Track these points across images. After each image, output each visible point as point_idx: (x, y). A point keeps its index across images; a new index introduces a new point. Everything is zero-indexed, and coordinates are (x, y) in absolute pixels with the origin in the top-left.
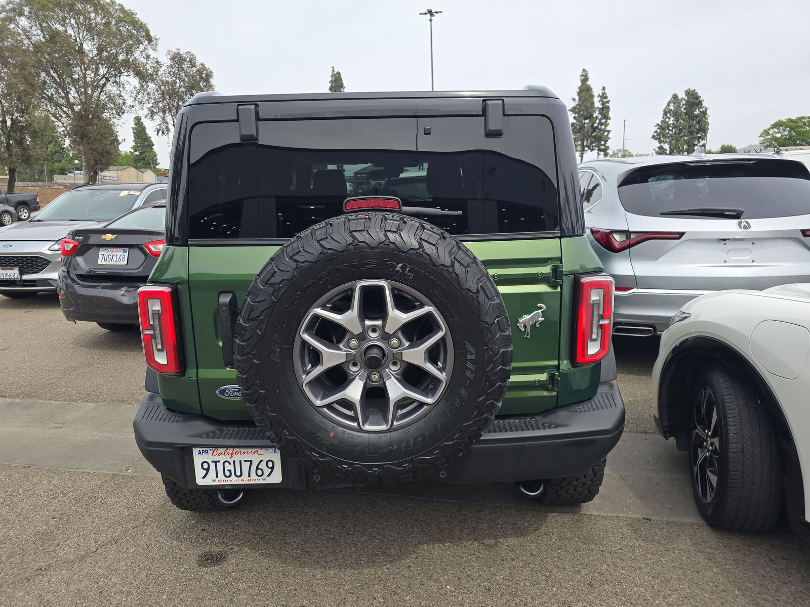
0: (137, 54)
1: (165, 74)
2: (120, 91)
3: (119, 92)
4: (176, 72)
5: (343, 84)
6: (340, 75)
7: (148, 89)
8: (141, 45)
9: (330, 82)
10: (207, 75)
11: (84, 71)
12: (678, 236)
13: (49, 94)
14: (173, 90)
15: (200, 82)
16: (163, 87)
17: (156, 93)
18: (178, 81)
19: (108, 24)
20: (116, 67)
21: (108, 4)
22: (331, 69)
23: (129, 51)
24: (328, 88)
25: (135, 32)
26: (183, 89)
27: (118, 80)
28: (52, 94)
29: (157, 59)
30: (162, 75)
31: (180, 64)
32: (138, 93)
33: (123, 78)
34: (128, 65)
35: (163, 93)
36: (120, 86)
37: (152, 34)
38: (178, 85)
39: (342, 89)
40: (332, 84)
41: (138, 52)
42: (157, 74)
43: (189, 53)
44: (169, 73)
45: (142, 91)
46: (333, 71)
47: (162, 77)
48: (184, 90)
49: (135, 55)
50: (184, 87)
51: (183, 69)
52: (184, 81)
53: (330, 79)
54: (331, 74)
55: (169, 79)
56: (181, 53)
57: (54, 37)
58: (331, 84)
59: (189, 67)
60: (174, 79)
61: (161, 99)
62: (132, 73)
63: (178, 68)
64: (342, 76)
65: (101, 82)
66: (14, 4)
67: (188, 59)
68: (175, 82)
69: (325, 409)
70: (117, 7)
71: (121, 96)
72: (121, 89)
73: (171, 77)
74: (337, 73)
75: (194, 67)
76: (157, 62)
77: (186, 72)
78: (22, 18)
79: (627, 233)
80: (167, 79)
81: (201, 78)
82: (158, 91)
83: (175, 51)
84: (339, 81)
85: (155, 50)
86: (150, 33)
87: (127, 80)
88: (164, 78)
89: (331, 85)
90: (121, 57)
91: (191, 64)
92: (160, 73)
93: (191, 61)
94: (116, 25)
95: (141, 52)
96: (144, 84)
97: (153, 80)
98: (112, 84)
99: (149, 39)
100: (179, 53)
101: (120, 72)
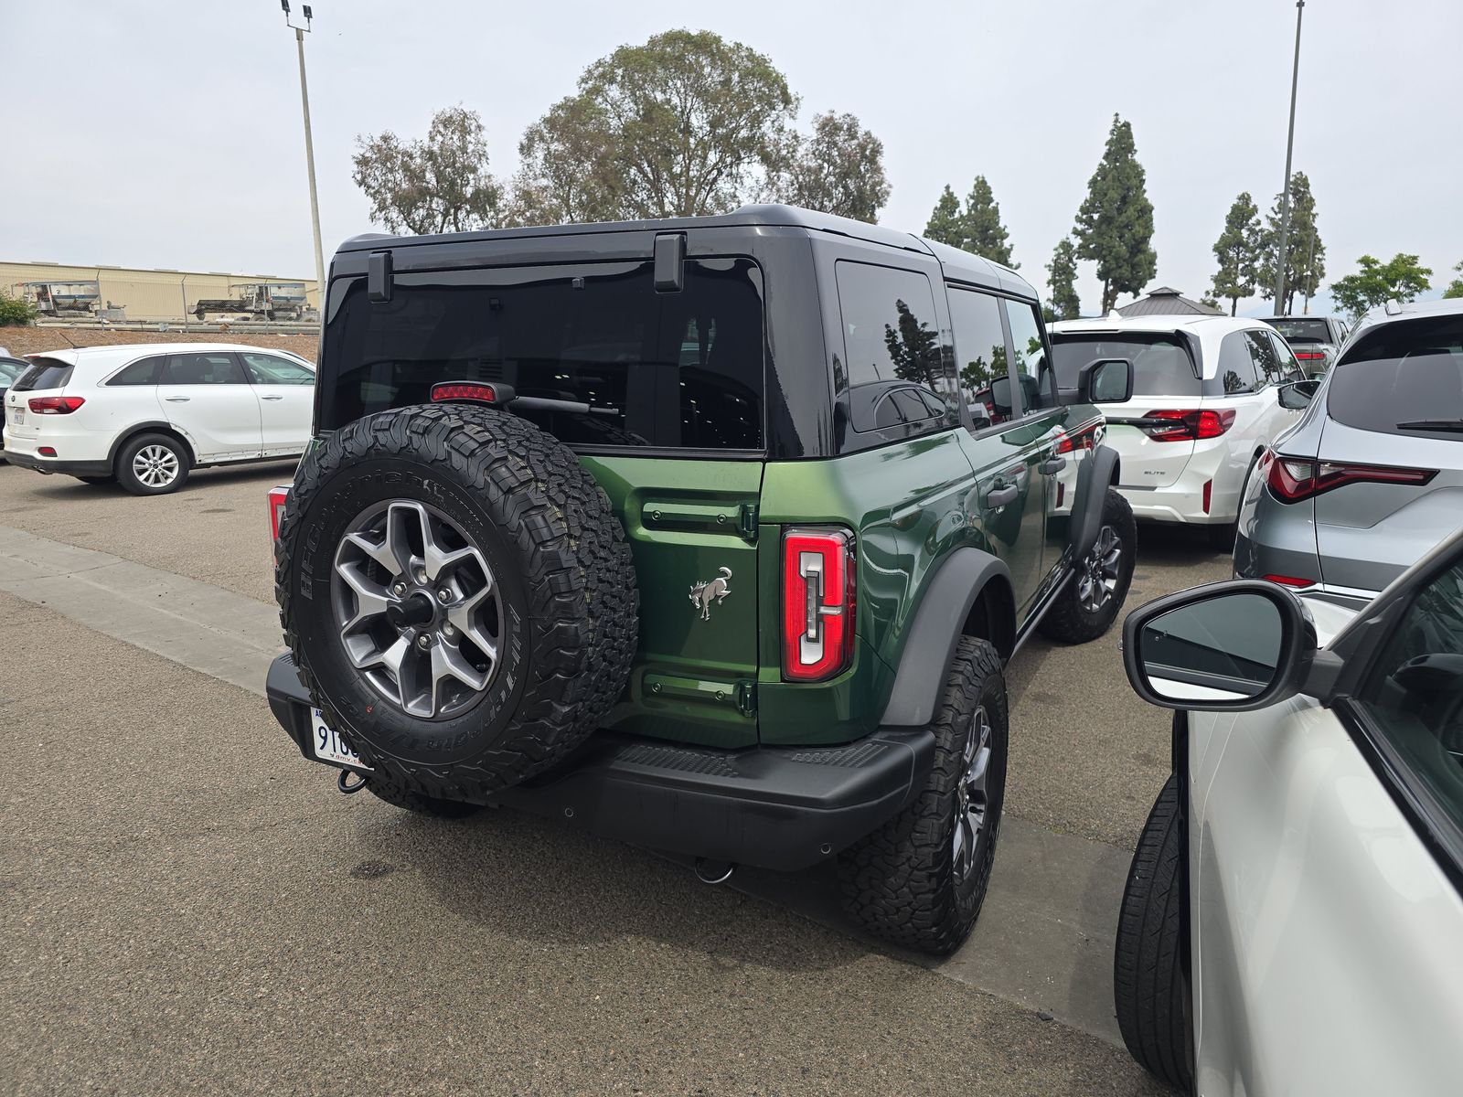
0: (766, 127)
1: (807, 155)
2: (736, 189)
3: (733, 190)
4: (825, 149)
5: (1132, 145)
6: (1129, 129)
7: (779, 183)
8: (773, 112)
9: (1106, 145)
10: (872, 150)
11: (687, 161)
12: (1421, 477)
13: (639, 199)
14: (817, 180)
15: (860, 165)
16: (801, 178)
17: (790, 189)
18: (826, 165)
19: (726, 83)
20: (735, 149)
21: (730, 49)
22: (1113, 118)
23: (756, 121)
24: (1103, 154)
25: (767, 90)
26: (832, 179)
27: (734, 171)
28: (642, 199)
29: (795, 131)
30: (802, 156)
31: (831, 134)
32: (762, 190)
33: (743, 168)
34: (753, 145)
35: (800, 189)
36: (736, 182)
37: (791, 91)
38: (825, 171)
39: (1130, 155)
40: (1111, 146)
41: (768, 124)
42: (793, 157)
43: (849, 115)
44: (814, 153)
45: (770, 187)
46: (1116, 121)
47: (802, 161)
48: (834, 180)
49: (763, 129)
50: (834, 175)
51: (835, 144)
52: (834, 164)
53: (1109, 137)
54: (1112, 127)
55: (813, 164)
56: (836, 116)
57: (651, 112)
58: (1108, 147)
59: (845, 140)
60: (820, 161)
61: (796, 198)
62: (757, 158)
63: (829, 142)
64: (1133, 130)
65: (711, 177)
66: (604, 67)
67: (845, 127)
68: (821, 168)
69: (368, 674)
70: (743, 54)
71: (735, 196)
72: (737, 186)
73: (816, 161)
74: (1124, 125)
75: (853, 139)
76: (796, 137)
77: (839, 149)
78: (614, 86)
79: (1314, 463)
80: (810, 164)
81: (864, 156)
82: (793, 185)
83: (827, 115)
84: (1125, 140)
85: (793, 117)
86: (789, 91)
87: (748, 170)
88: (805, 163)
89: (1109, 150)
90: (744, 133)
91: (849, 135)
92: (798, 155)
93: (849, 129)
94: (741, 82)
95: (773, 122)
96: (774, 173)
97: (788, 166)
98: (726, 179)
99: (786, 100)
100: (832, 118)
101: (739, 159)
